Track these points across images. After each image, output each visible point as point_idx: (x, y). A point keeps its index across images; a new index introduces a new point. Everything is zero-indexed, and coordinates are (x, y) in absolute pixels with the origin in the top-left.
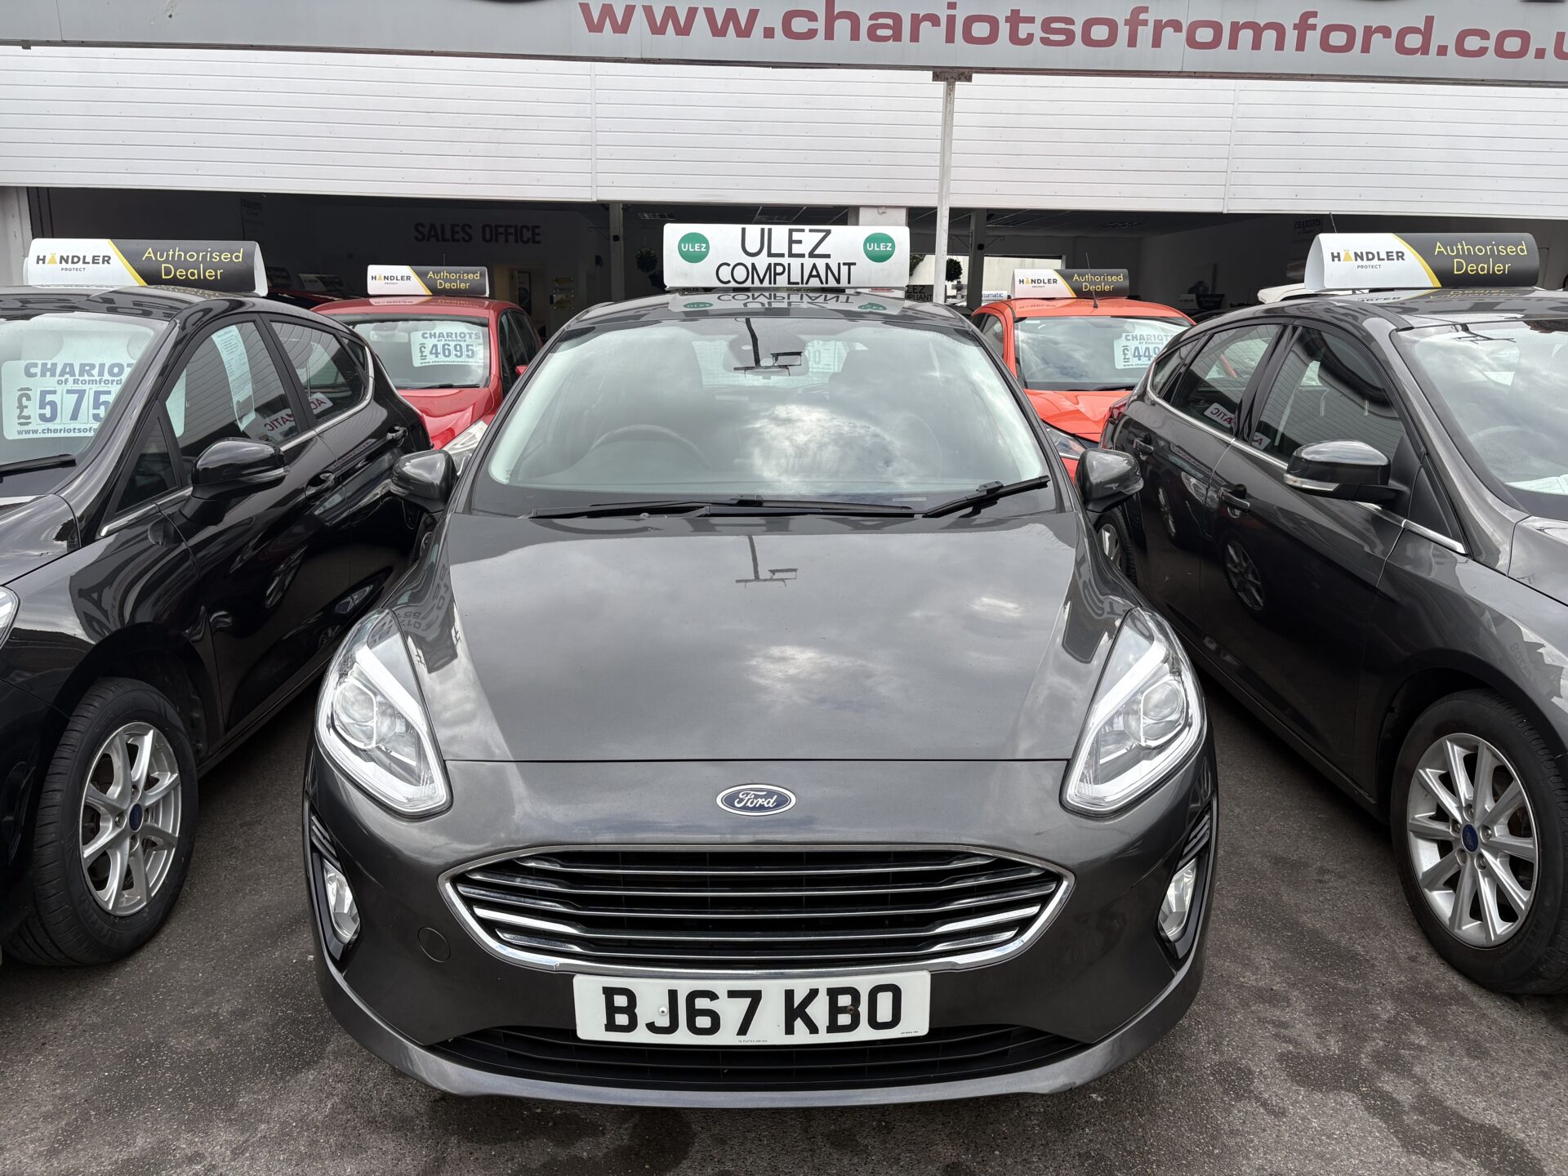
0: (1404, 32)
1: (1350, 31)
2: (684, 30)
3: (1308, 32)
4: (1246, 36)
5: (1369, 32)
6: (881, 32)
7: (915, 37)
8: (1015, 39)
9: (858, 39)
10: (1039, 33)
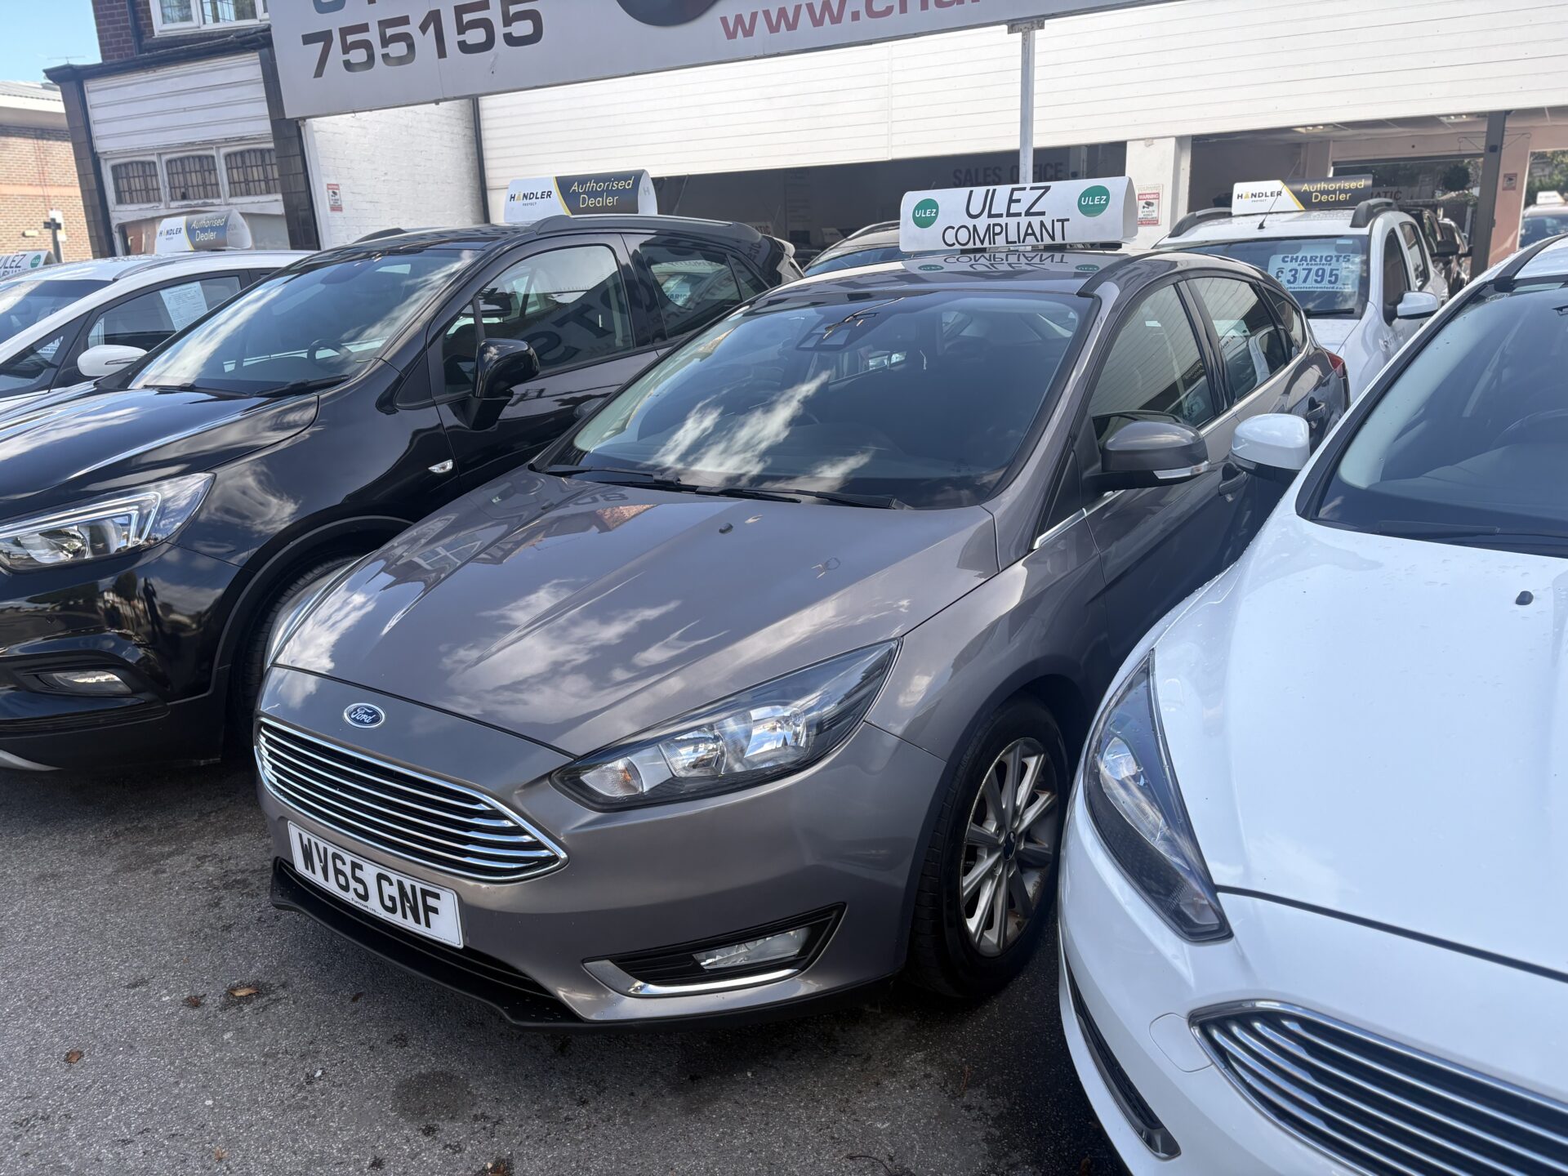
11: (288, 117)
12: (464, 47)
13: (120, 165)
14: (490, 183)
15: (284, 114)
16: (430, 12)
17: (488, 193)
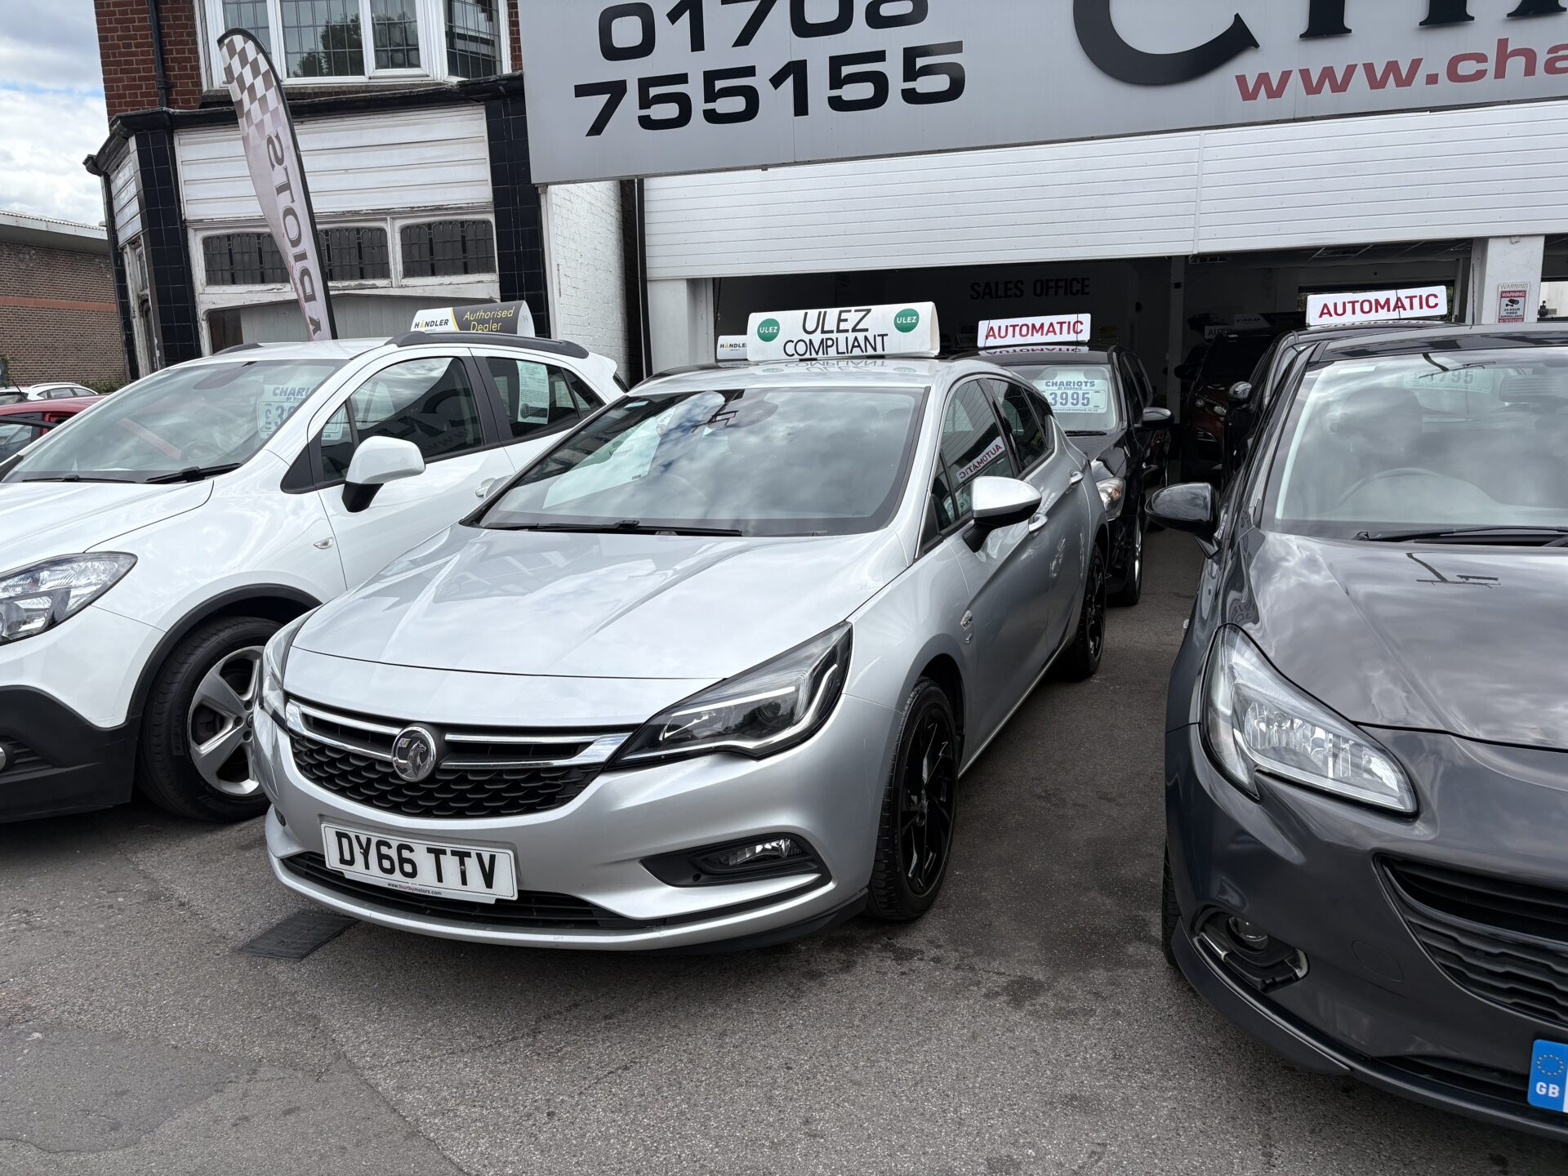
2: (1340, 87)
6: (1559, 65)
9: (1534, 74)
11: (533, 182)
12: (837, 104)
13: (218, 237)
14: (651, 273)
16: (789, 62)
17: (649, 286)
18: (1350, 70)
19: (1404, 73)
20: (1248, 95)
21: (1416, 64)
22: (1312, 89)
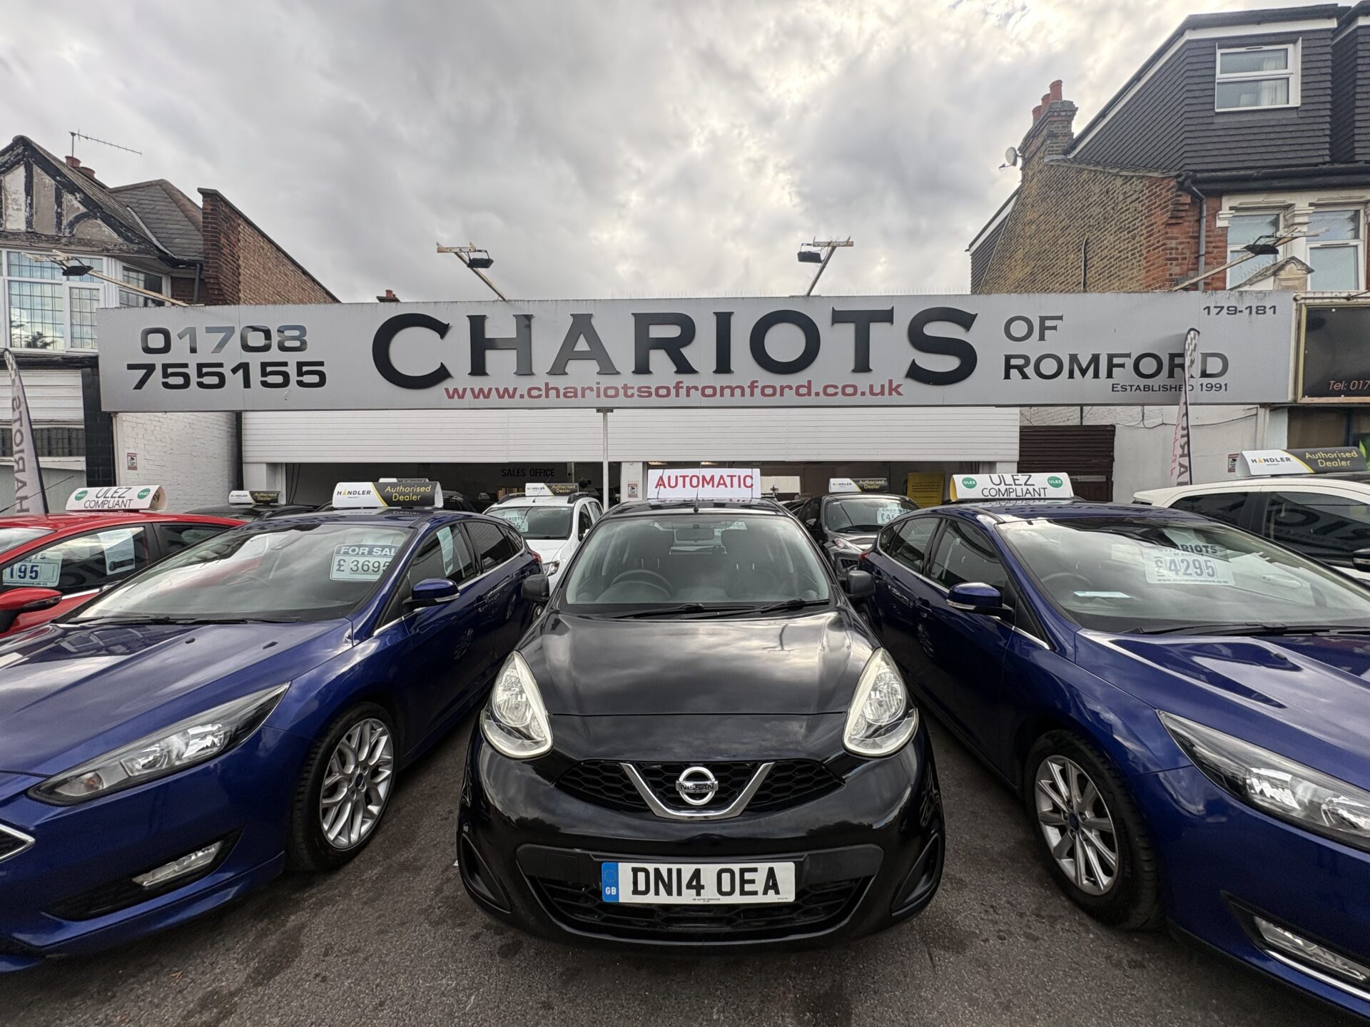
0: (798, 388)
1: (774, 388)
3: (755, 389)
4: (727, 392)
5: (782, 388)
6: (568, 394)
7: (583, 396)
8: (626, 395)
9: (559, 398)
10: (636, 393)
11: (103, 410)
12: (265, 384)
14: (244, 459)
15: (100, 408)
16: (240, 364)
17: (244, 465)
18: (490, 390)
19: (511, 393)
20: (451, 397)
21: (515, 389)
22: (476, 397)
